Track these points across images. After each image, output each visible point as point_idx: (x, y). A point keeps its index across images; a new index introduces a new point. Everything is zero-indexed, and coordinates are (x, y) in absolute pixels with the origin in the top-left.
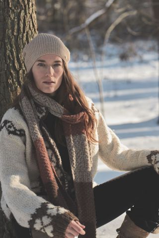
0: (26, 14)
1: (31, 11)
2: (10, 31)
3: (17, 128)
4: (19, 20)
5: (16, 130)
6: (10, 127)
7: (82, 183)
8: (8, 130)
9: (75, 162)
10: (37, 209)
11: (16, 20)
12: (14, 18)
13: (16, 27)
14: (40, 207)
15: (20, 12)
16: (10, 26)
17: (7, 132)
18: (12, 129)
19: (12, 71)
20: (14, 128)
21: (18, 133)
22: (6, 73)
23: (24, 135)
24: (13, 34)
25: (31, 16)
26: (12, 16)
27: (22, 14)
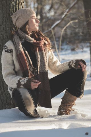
0: (19, 2)
1: (21, 1)
2: (12, 10)
3: (9, 49)
4: (16, 5)
5: (8, 50)
6: (6, 49)
7: (43, 72)
8: (5, 50)
9: (39, 62)
10: (17, 84)
11: (15, 5)
12: (14, 4)
13: (15, 8)
14: (18, 82)
15: (17, 1)
16: (12, 8)
17: (5, 51)
18: (7, 50)
19: (13, 28)
20: (8, 49)
21: (9, 51)
22: (10, 29)
23: (12, 52)
24: (13, 11)
25: (21, 3)
26: (13, 3)
27: (18, 2)
